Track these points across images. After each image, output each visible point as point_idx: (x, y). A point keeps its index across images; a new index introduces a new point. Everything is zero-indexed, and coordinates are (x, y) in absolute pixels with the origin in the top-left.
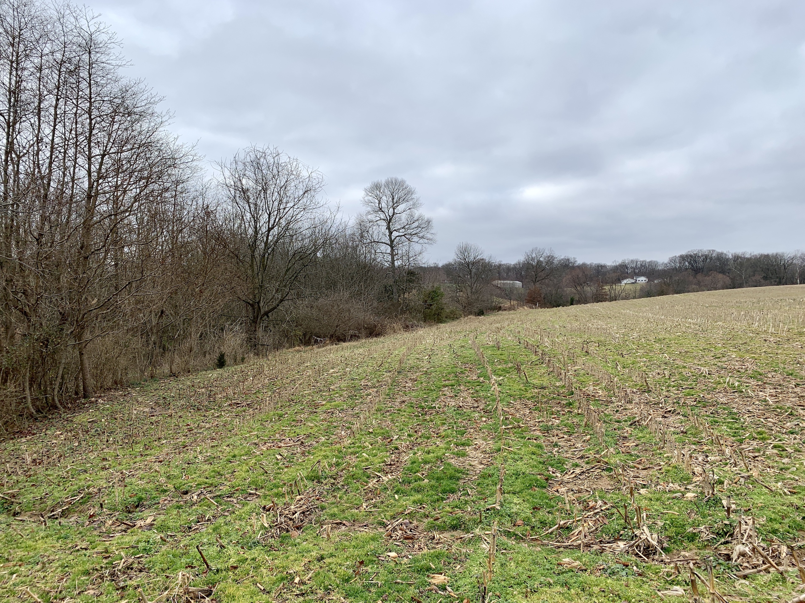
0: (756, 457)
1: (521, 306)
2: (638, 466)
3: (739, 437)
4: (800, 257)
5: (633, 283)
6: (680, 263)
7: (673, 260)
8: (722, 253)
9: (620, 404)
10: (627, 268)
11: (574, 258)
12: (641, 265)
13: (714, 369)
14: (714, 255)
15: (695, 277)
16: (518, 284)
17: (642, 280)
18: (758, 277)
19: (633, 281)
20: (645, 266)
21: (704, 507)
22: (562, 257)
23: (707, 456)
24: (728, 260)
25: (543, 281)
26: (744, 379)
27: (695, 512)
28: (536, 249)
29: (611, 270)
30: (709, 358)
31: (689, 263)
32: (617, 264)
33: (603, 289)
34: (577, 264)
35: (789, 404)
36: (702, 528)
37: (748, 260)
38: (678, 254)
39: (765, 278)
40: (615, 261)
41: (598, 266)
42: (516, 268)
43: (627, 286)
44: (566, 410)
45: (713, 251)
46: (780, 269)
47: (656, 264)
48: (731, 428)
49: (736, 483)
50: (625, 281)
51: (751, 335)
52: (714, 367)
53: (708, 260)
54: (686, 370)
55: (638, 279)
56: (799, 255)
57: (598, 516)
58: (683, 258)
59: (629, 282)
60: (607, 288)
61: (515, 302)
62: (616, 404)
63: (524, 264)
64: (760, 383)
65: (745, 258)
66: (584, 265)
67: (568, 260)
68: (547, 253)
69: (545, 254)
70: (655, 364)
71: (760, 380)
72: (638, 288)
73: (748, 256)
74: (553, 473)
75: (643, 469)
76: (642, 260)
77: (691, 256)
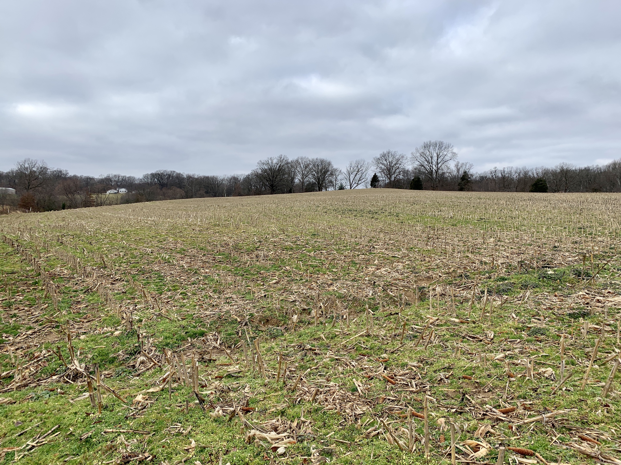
0: (169, 302)
1: (14, 211)
2: (83, 320)
3: (161, 291)
4: (227, 180)
5: (115, 193)
6: (151, 179)
7: (146, 177)
8: (180, 174)
9: (80, 278)
10: (111, 181)
11: (66, 171)
12: (122, 179)
13: (155, 249)
14: (174, 175)
15: (161, 189)
16: (11, 190)
17: (123, 191)
18: (202, 192)
19: (116, 191)
20: (125, 180)
21: (125, 338)
22: (55, 169)
23: (136, 306)
24: (183, 178)
25: (37, 188)
26: (173, 254)
27: (118, 343)
28: (29, 159)
29: (98, 182)
30: (155, 242)
31: (158, 180)
32: (103, 177)
33: (90, 197)
34: (68, 176)
35: (196, 267)
36: (120, 352)
37: (197, 179)
38: (150, 173)
39: (207, 192)
40: (101, 175)
41: (87, 178)
42: (9, 176)
43: (111, 195)
44: (31, 288)
45: (174, 172)
46: (215, 187)
47: (134, 179)
48: (157, 286)
49: (150, 320)
50: (109, 191)
51: (186, 226)
52: (156, 248)
53: (171, 178)
54: (137, 251)
55: (120, 190)
56: (226, 178)
57: (40, 363)
58: (153, 176)
59: (112, 192)
60: (94, 196)
61: (8, 207)
62: (76, 279)
63: (17, 173)
64: (183, 256)
65: (194, 178)
66: (75, 176)
67: (61, 172)
68: (40, 164)
69: (37, 165)
70: (115, 248)
71: (184, 254)
72: (119, 197)
73: (196, 177)
74: (6, 337)
75: (87, 322)
76: (123, 175)
77: (159, 174)
